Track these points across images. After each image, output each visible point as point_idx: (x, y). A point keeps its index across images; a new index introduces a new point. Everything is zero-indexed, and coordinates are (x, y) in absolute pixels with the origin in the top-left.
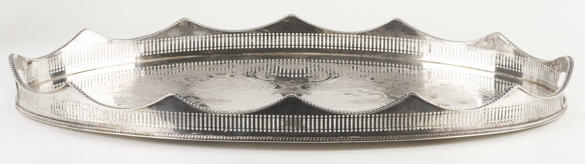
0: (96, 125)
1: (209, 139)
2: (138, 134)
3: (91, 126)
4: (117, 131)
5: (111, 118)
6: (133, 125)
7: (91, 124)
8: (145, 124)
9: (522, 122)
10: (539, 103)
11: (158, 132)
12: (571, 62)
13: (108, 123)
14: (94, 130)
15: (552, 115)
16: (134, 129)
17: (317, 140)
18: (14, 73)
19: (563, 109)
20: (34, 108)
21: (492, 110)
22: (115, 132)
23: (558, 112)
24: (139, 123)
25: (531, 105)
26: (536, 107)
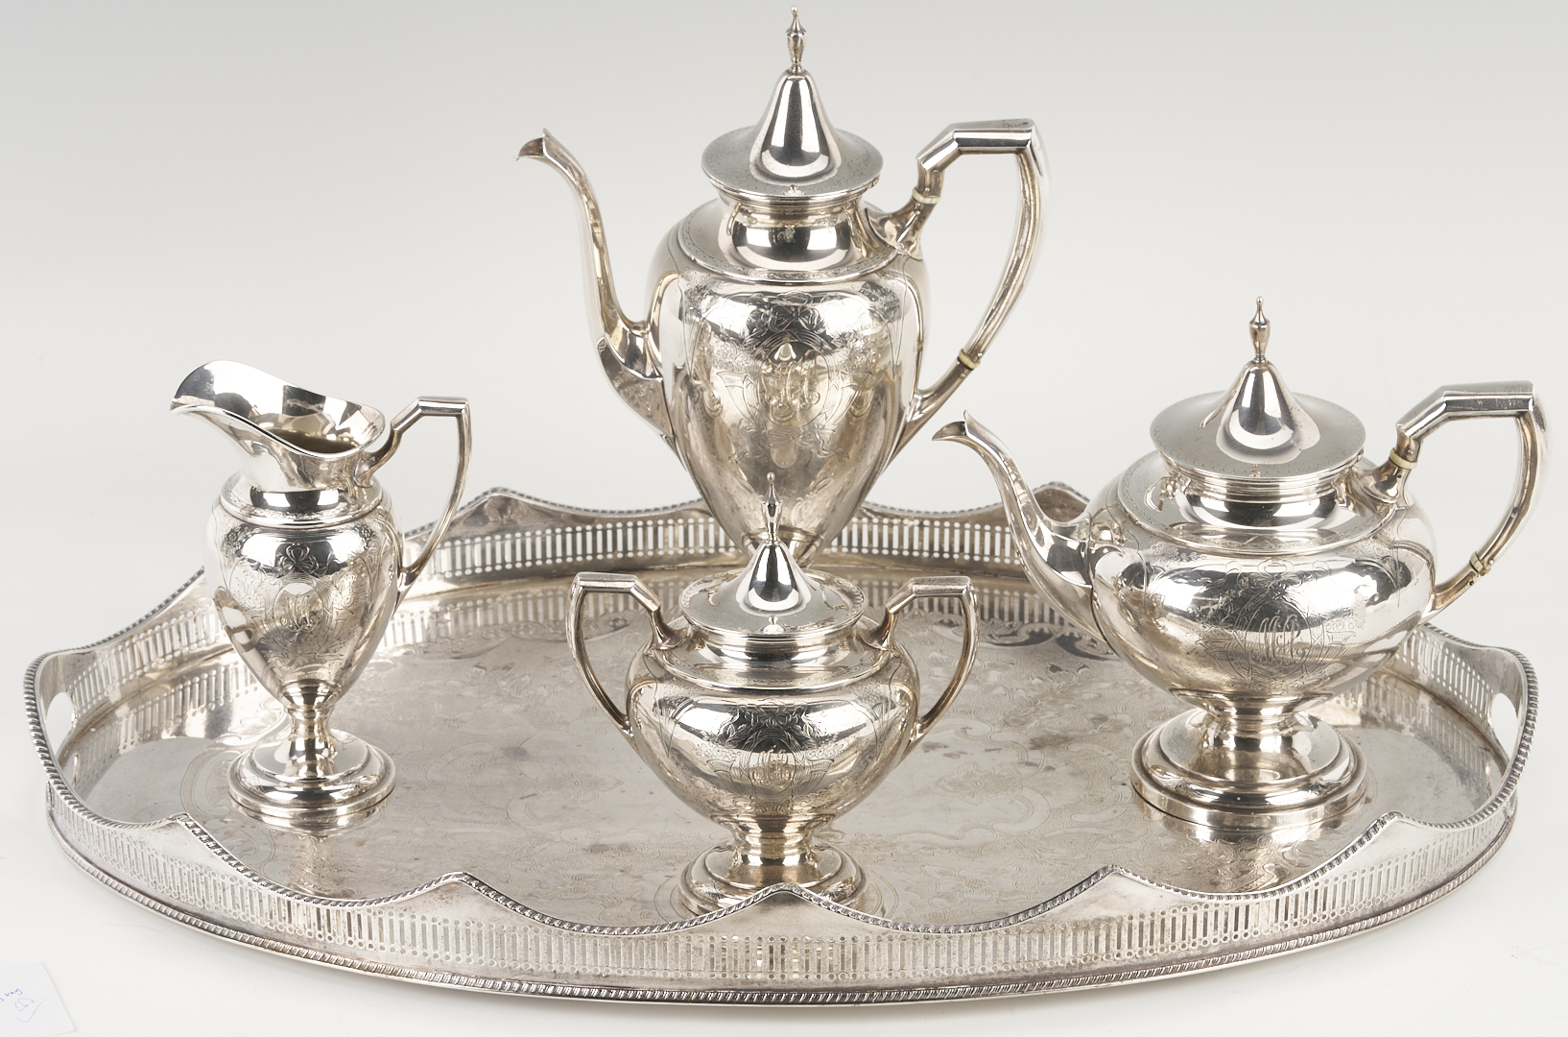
0: (255, 930)
2: (368, 970)
3: (243, 931)
4: (312, 953)
6: (356, 943)
7: (244, 926)
9: (1406, 898)
10: (1450, 840)
11: (420, 969)
13: (288, 931)
15: (1483, 854)
16: (359, 954)
17: (855, 999)
18: (39, 744)
19: (1509, 822)
20: (92, 847)
21: (1326, 886)
22: (307, 957)
23: (1497, 837)
24: (371, 942)
25: (1430, 851)
26: (1443, 853)
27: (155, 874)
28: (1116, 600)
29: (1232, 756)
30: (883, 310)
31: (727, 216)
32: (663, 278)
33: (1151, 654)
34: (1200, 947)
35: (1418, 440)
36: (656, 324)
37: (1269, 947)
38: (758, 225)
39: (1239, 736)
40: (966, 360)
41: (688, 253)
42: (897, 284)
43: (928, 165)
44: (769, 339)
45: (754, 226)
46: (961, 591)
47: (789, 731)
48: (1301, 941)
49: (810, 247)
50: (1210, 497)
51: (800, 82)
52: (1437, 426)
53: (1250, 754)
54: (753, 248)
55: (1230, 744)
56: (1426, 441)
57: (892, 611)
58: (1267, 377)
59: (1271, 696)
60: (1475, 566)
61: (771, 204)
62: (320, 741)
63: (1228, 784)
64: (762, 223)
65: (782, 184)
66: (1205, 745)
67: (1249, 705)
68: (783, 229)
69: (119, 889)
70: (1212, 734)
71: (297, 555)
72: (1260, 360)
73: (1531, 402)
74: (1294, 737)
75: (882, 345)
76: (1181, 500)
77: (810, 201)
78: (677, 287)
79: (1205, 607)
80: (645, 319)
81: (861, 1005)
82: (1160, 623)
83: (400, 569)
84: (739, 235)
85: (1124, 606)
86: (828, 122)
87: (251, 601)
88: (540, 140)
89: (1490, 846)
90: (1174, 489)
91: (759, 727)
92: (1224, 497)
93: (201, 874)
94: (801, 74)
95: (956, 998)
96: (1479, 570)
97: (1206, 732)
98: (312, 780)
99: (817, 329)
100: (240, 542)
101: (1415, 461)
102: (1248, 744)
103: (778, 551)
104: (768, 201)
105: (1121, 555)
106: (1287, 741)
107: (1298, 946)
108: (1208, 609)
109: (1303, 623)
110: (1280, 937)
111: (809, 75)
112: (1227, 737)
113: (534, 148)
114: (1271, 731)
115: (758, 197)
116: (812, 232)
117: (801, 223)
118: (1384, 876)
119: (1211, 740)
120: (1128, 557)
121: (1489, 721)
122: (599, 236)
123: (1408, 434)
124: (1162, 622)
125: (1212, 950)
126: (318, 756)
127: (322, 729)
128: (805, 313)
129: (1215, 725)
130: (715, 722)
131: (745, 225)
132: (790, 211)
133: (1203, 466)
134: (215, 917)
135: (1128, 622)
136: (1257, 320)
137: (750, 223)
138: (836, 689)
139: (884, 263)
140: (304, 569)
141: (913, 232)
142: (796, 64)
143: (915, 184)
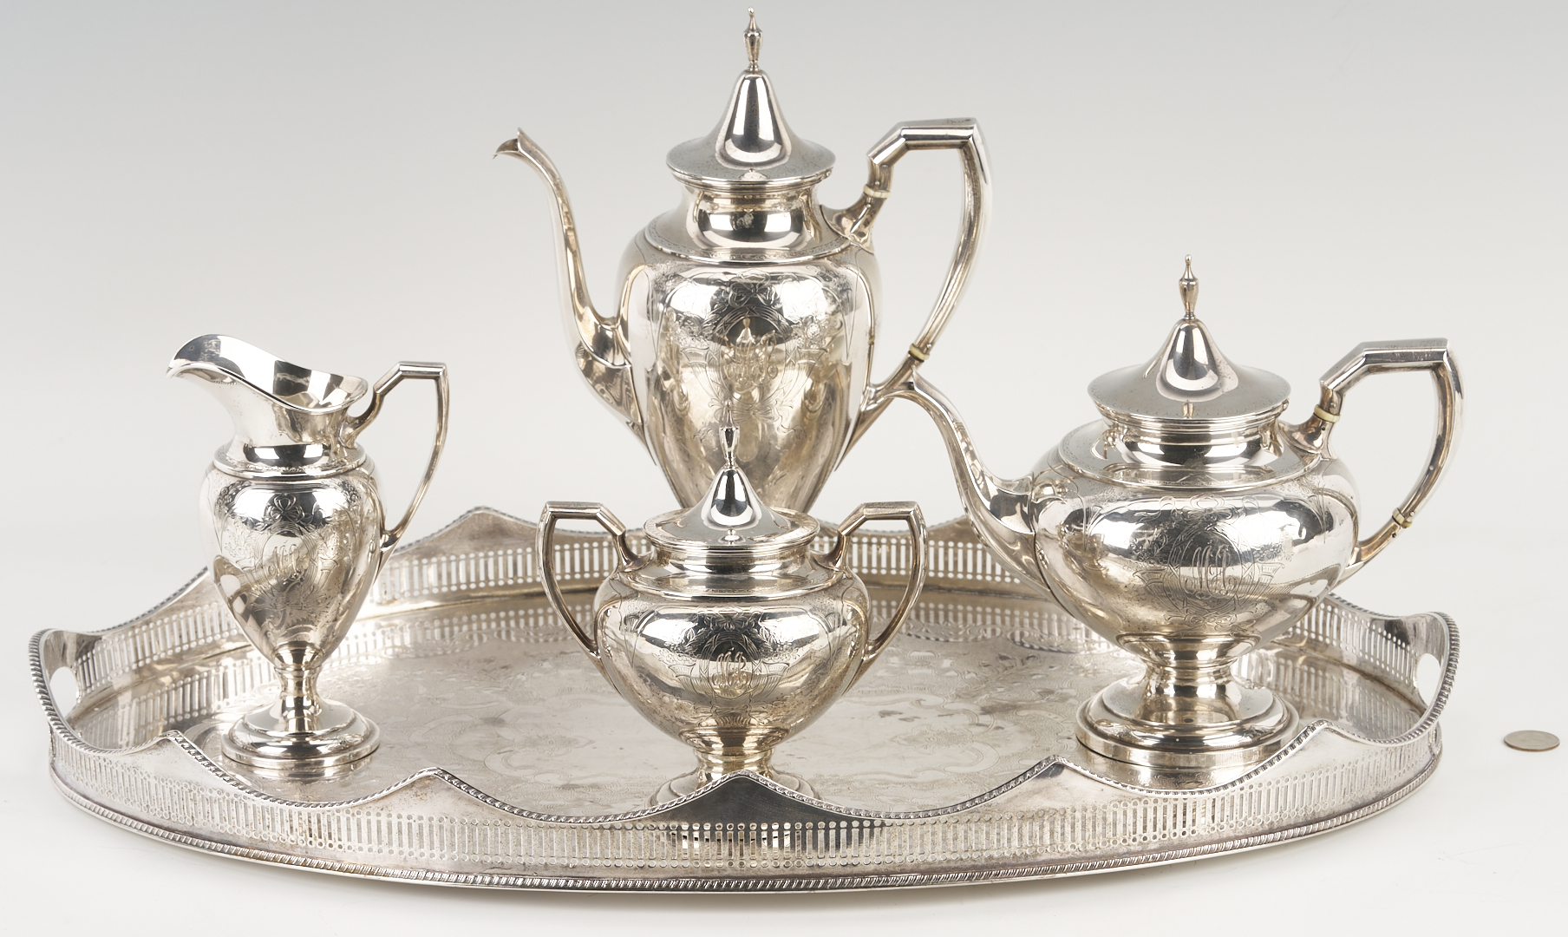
0: (241, 842)
1: (530, 887)
2: (347, 871)
3: (229, 844)
4: (294, 859)
5: (278, 827)
6: (336, 846)
7: (230, 839)
8: (365, 846)
9: (1336, 810)
10: (1378, 758)
11: (397, 867)
12: (1451, 635)
13: (272, 839)
14: (237, 855)
15: (1410, 781)
16: (338, 856)
17: (811, 886)
18: (41, 692)
19: (1435, 759)
20: (89, 785)
21: (1260, 789)
22: (290, 863)
23: (1423, 771)
24: (349, 844)
25: (1359, 766)
26: (1371, 771)
27: (147, 798)
28: (1061, 550)
29: (1172, 702)
30: (836, 290)
31: (692, 205)
32: (630, 273)
33: (1096, 600)
34: (1140, 843)
35: (1340, 393)
36: (625, 319)
37: (1206, 847)
38: (720, 210)
39: (1178, 684)
40: (917, 353)
41: (655, 244)
42: (850, 273)
43: (877, 161)
44: (730, 314)
45: (716, 212)
46: (909, 513)
47: (746, 634)
48: (1237, 843)
49: (766, 230)
50: (1146, 442)
51: (757, 80)
52: (1357, 379)
53: (1188, 700)
54: (717, 232)
55: (1170, 691)
56: (1348, 395)
57: (844, 533)
58: (1196, 333)
59: (1205, 636)
60: (1397, 519)
61: (732, 189)
62: (308, 699)
63: (1168, 728)
64: (724, 208)
65: (741, 168)
66: (1149, 694)
67: (1186, 644)
68: (743, 214)
69: (114, 818)
70: (1153, 685)
71: (284, 504)
72: (1190, 317)
73: (1445, 354)
74: (1227, 686)
75: (835, 333)
76: (1121, 447)
77: (767, 186)
78: (644, 278)
79: (1141, 539)
80: (615, 316)
81: (817, 892)
82: (1101, 564)
83: (382, 530)
84: (703, 221)
85: (1068, 555)
86: (783, 119)
87: (242, 552)
88: (516, 141)
89: (1416, 776)
90: (1114, 440)
91: (718, 630)
92: (1159, 441)
93: (190, 791)
94: (757, 73)
95: (907, 885)
96: (1401, 522)
97: (1148, 683)
98: (301, 734)
99: (774, 304)
100: (231, 495)
101: (1338, 414)
102: (1186, 691)
103: (736, 477)
104: (729, 186)
105: (1063, 503)
106: (1222, 689)
107: (1234, 848)
108: (1144, 541)
109: (1235, 558)
110: (1216, 837)
111: (765, 74)
112: (1167, 686)
113: (510, 147)
114: (1207, 679)
115: (720, 183)
116: (769, 216)
117: (760, 207)
118: (1315, 784)
119: (1153, 691)
120: (1070, 506)
121: (1415, 684)
122: (572, 239)
123: (1331, 387)
124: (1104, 563)
125: (1152, 847)
126: (305, 712)
127: (310, 687)
128: (763, 290)
129: (1155, 676)
130: (676, 630)
131: (708, 212)
132: (749, 196)
133: (1138, 412)
134: (202, 833)
135: (1073, 570)
136: (1186, 277)
137: (713, 209)
138: (790, 598)
139: (837, 250)
140: (291, 518)
141: (867, 223)
142: (753, 61)
143: (866, 180)
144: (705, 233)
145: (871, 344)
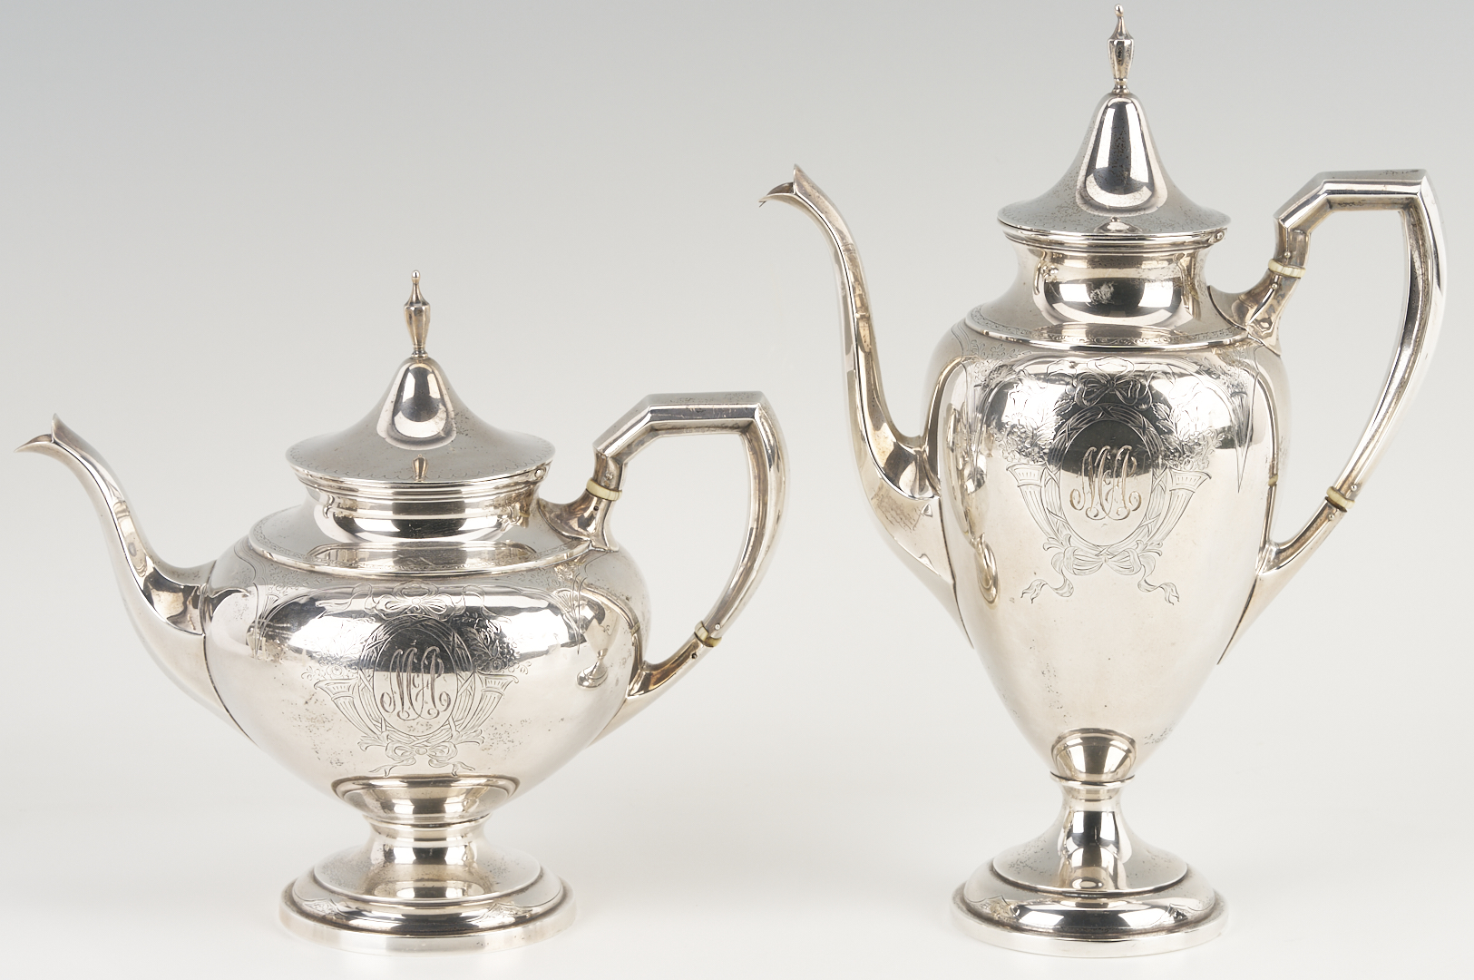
38: (1074, 277)
40: (1336, 497)
41: (982, 330)
43: (1289, 224)
44: (1076, 417)
45: (1069, 279)
51: (1127, 107)
54: (1071, 305)
61: (1090, 246)
64: (1079, 273)
65: (1106, 215)
68: (1103, 281)
77: (1144, 243)
80: (922, 433)
84: (1052, 293)
86: (1158, 162)
88: (791, 184)
94: (1126, 96)
99: (1139, 405)
104: (1086, 242)
115: (1075, 238)
116: (1145, 285)
137: (1064, 276)
141: (1272, 309)
142: (1121, 80)
143: (1272, 251)
144: (1054, 305)
145: (1273, 485)
